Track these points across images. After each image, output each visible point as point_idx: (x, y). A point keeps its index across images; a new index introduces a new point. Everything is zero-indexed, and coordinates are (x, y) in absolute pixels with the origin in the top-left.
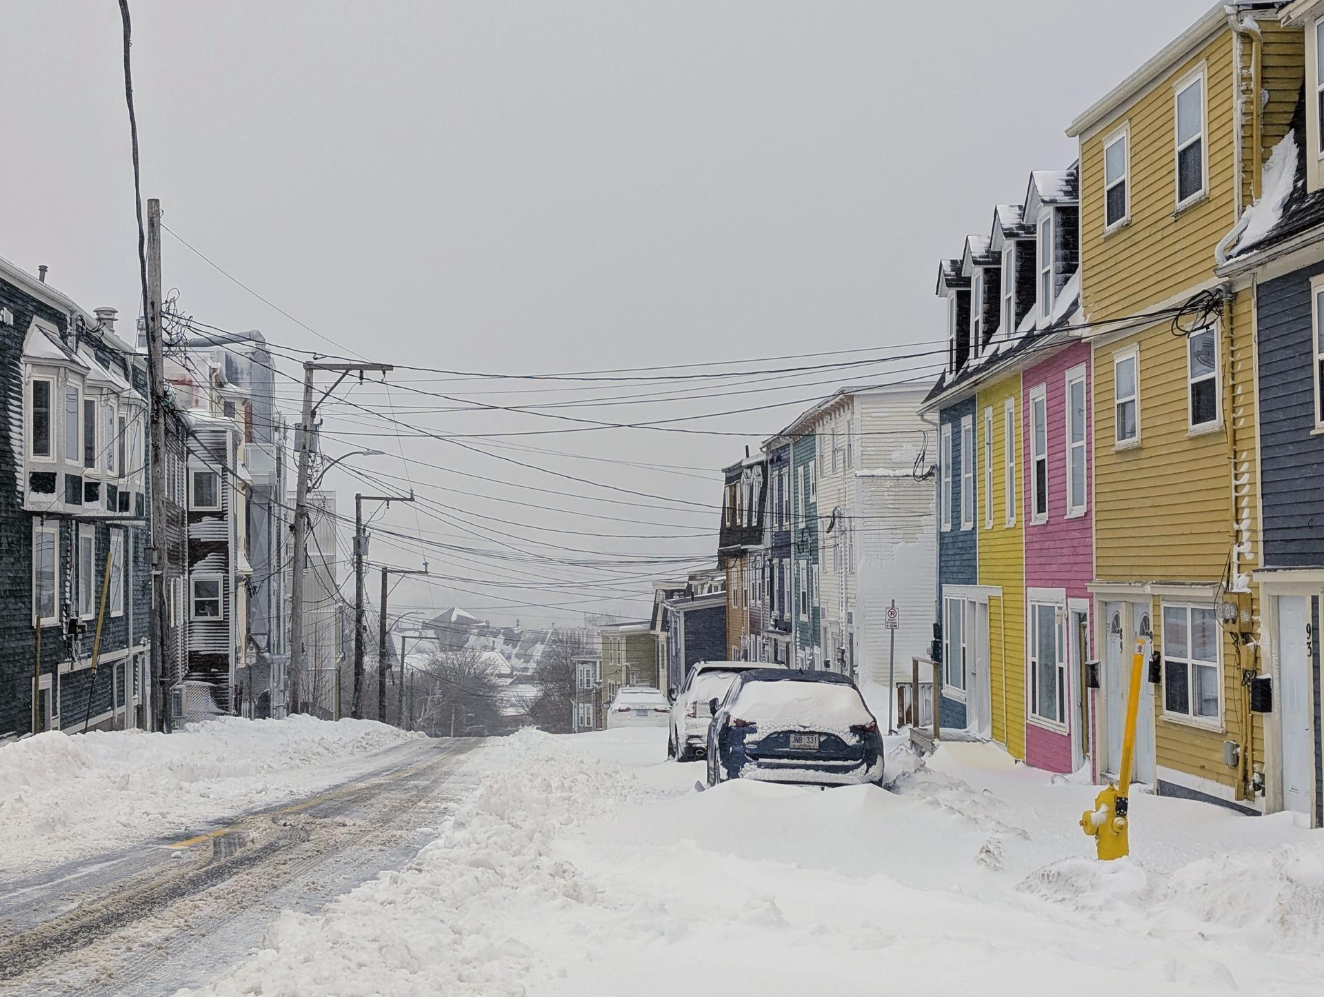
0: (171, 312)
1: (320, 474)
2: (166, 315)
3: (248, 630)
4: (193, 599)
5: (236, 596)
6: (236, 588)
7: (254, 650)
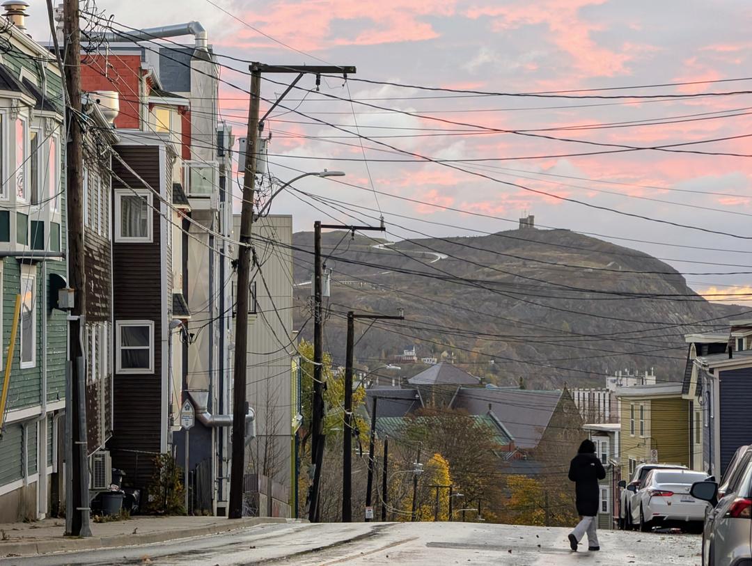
0: (90, 11)
1: (268, 199)
2: (85, 15)
3: (185, 385)
4: (119, 348)
5: (170, 344)
6: (170, 334)
7: (191, 410)
